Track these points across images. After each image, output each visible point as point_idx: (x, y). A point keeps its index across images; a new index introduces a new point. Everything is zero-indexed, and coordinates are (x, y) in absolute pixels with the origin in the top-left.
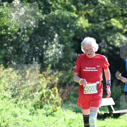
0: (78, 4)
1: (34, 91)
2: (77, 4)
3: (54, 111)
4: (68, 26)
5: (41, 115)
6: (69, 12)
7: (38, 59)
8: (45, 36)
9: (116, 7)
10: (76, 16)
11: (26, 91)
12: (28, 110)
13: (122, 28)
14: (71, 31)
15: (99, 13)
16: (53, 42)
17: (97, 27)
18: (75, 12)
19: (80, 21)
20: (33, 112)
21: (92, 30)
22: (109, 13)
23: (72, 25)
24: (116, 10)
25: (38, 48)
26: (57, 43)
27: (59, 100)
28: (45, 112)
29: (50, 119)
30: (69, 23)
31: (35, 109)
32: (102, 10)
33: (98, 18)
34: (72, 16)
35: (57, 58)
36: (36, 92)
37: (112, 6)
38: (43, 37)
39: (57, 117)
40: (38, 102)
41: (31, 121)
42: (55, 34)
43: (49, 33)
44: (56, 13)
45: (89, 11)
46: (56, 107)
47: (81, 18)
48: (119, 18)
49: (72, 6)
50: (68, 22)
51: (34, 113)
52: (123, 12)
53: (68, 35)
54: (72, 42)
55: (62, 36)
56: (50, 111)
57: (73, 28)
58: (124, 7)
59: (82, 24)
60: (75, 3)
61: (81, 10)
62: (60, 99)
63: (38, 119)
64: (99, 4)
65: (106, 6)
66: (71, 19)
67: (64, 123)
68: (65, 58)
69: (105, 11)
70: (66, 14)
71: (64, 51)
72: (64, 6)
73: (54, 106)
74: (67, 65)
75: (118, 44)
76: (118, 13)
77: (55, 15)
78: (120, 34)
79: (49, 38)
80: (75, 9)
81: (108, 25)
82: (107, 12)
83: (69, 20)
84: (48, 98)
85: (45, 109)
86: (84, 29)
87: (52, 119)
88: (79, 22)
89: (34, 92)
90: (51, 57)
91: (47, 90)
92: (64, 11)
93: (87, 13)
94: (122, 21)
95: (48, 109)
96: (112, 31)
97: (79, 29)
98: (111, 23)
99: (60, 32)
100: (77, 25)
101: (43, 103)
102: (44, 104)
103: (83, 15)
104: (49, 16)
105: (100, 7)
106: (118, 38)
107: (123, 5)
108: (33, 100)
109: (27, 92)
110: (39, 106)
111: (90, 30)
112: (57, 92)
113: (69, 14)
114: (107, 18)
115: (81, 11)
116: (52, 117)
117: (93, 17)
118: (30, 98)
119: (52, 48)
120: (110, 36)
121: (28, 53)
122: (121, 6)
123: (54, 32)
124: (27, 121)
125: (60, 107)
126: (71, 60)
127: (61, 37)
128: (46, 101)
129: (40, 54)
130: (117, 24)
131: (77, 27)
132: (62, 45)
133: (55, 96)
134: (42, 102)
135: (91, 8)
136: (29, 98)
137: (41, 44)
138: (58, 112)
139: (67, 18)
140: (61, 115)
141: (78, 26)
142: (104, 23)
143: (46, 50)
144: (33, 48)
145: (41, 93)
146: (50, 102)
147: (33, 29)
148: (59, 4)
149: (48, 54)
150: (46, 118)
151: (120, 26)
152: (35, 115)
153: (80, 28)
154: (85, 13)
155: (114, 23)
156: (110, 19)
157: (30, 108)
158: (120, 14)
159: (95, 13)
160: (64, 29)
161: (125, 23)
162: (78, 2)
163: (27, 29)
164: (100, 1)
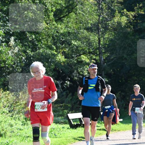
2: (56, 45)
4: (50, 60)
9: (84, 46)
10: (56, 53)
12: (21, 122)
13: (89, 62)
14: (52, 64)
15: (72, 51)
17: (71, 61)
19: (59, 57)
20: (24, 123)
21: (68, 63)
22: (80, 51)
23: (52, 60)
24: (85, 49)
31: (26, 121)
32: (74, 49)
33: (71, 55)
34: (53, 53)
37: (81, 46)
44: (41, 51)
45: (65, 49)
47: (59, 55)
49: (53, 46)
50: (50, 57)
51: (25, 124)
52: (90, 50)
53: (50, 67)
54: (52, 72)
57: (53, 62)
58: (91, 47)
59: (60, 59)
60: (55, 44)
63: (28, 128)
64: (72, 44)
65: (77, 46)
66: (52, 56)
70: (49, 52)
72: (47, 46)
75: (86, 74)
76: (86, 51)
77: (40, 52)
78: (87, 66)
80: (55, 48)
81: (79, 60)
82: (78, 50)
83: (50, 56)
86: (61, 62)
92: (47, 49)
93: (64, 51)
94: (89, 57)
96: (82, 64)
97: (58, 63)
98: (81, 58)
103: (61, 53)
104: (36, 53)
106: (86, 69)
107: (90, 46)
109: (20, 109)
110: (29, 119)
111: (66, 63)
113: (50, 52)
114: (78, 55)
115: (59, 50)
117: (68, 54)
118: (22, 113)
120: (80, 68)
122: (88, 46)
124: (20, 130)
130: (86, 59)
135: (67, 48)
136: (21, 113)
139: (49, 54)
141: (57, 61)
142: (76, 58)
147: (24, 62)
148: (43, 45)
152: (26, 125)
153: (59, 61)
154: (62, 51)
155: (84, 58)
156: (80, 55)
157: (22, 120)
158: (88, 52)
159: (69, 51)
160: (47, 63)
161: (91, 59)
162: (57, 43)
163: (20, 63)
164: (73, 42)
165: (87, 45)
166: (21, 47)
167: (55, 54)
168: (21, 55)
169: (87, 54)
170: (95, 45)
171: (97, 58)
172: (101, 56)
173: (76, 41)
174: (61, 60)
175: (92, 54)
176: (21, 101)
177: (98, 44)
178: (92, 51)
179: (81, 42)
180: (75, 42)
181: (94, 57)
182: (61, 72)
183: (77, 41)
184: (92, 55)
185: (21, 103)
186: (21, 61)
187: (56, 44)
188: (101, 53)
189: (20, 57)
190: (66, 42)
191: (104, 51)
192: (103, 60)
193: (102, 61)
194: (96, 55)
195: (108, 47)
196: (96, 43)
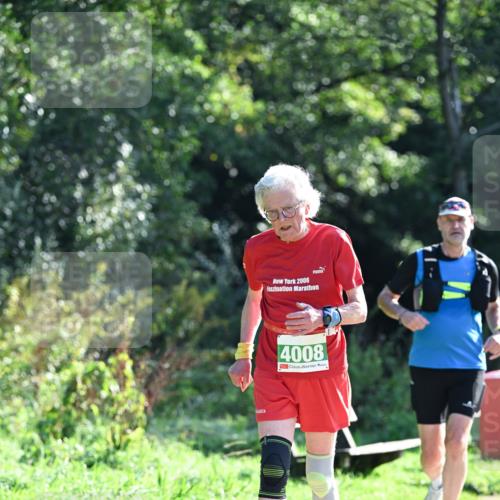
0: (213, 25)
1: (40, 367)
2: (207, 27)
3: (118, 448)
4: (172, 112)
5: (64, 465)
6: (176, 58)
7: (52, 243)
8: (81, 152)
9: (360, 37)
10: (205, 72)
11: (7, 370)
12: (16, 445)
13: (386, 120)
14: (185, 133)
15: (297, 64)
16: (112, 177)
17: (287, 114)
18: (198, 58)
19: (220, 92)
20: (33, 449)
21: (268, 127)
22: (333, 62)
23: (187, 109)
24: (361, 50)
25: (53, 199)
26: (129, 180)
27: (138, 402)
28: (81, 450)
29: (103, 478)
30: (178, 100)
31: (44, 441)
32: (305, 50)
33: (289, 81)
34: (188, 71)
35: (130, 236)
36: (47, 370)
37: (344, 34)
38: (76, 156)
39: (128, 469)
40: (54, 410)
41: (26, 487)
42: (119, 144)
43: (99, 141)
45: (255, 51)
46: (124, 433)
47: (223, 82)
48: (374, 81)
49: (189, 33)
50: (173, 94)
51: (37, 455)
52: (389, 58)
53: (172, 149)
54: (187, 176)
55: (149, 153)
56: (100, 447)
57: (190, 120)
58: (394, 37)
59: (226, 106)
60: (200, 22)
61: (225, 48)
62: (143, 398)
63: (56, 479)
64: (295, 26)
65: (320, 32)
66: (183, 86)
67: (158, 495)
68: (159, 238)
69: (318, 53)
70: (168, 64)
71: (155, 209)
72: (159, 32)
73: (118, 428)
74: (171, 267)
75: (368, 183)
76: (370, 61)
78: (376, 143)
79: (99, 160)
80: (199, 44)
81: (331, 109)
82: (327, 56)
83: (177, 87)
84: (93, 394)
85: (83, 437)
86: (235, 123)
87: (110, 480)
88: (215, 97)
89: (38, 371)
90: (105, 235)
91: (91, 365)
92: (155, 52)
93: (247, 61)
94: (384, 92)
95: (96, 438)
96: (346, 131)
97: (216, 123)
98: (341, 101)
99: (142, 136)
100: (207, 107)
101: (75, 414)
102: (79, 419)
103: (233, 69)
105: (299, 38)
106: (369, 158)
107: (389, 31)
108: (36, 405)
109: (11, 373)
110: (58, 428)
111: (259, 127)
112: (128, 371)
113: (175, 64)
114: (326, 81)
115: (224, 53)
116: (110, 470)
117: (272, 78)
118: (24, 398)
119: (111, 200)
120: (337, 149)
121: (14, 219)
122: (381, 33)
123: (118, 136)
124: (13, 485)
125: (140, 431)
126: (185, 244)
127: (144, 155)
128: (84, 406)
129: (62, 223)
130: (367, 103)
131: (206, 114)
132: (147, 188)
133: (122, 386)
134: (69, 413)
135: (264, 43)
136: (19, 394)
137: (64, 185)
138: (132, 451)
139: (170, 79)
140: (145, 463)
141: (210, 113)
142: (315, 99)
143: (86, 205)
144: (33, 199)
145: (66, 375)
146: (102, 412)
147: (32, 123)
149: (93, 223)
150: (87, 473)
151: (378, 113)
152: (42, 461)
153: (218, 119)
154: (239, 60)
155: (355, 98)
156: (336, 83)
157: (21, 435)
158: (378, 66)
159: (279, 62)
160: (157, 124)
161: (396, 101)
162: (211, 19)
163: (10, 124)
164: (298, 12)
165: (372, 31)
166: (17, 42)
167: (199, 74)
168: (14, 82)
169: (373, 76)
170: (416, 29)
171: (431, 98)
172: (448, 90)
173: (314, 7)
174: (233, 108)
175: (404, 76)
176: (18, 329)
177: (431, 23)
178: (399, 58)
179: (343, 14)
180: (307, 13)
181: (413, 94)
182: (234, 173)
183: (322, 9)
184: (399, 82)
185: (18, 340)
186: (19, 116)
187: (204, 21)
188: (450, 70)
189: (11, 92)
190: (262, 11)
191: (464, 62)
192: (458, 110)
193: (455, 115)
194: (423, 80)
195: (488, 40)
196: (421, 20)
